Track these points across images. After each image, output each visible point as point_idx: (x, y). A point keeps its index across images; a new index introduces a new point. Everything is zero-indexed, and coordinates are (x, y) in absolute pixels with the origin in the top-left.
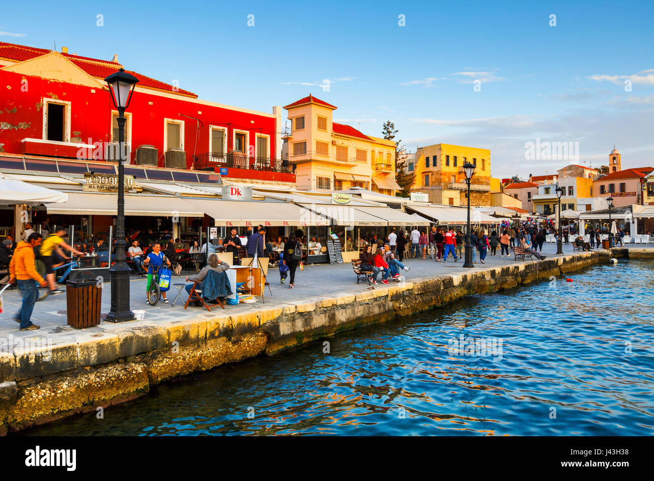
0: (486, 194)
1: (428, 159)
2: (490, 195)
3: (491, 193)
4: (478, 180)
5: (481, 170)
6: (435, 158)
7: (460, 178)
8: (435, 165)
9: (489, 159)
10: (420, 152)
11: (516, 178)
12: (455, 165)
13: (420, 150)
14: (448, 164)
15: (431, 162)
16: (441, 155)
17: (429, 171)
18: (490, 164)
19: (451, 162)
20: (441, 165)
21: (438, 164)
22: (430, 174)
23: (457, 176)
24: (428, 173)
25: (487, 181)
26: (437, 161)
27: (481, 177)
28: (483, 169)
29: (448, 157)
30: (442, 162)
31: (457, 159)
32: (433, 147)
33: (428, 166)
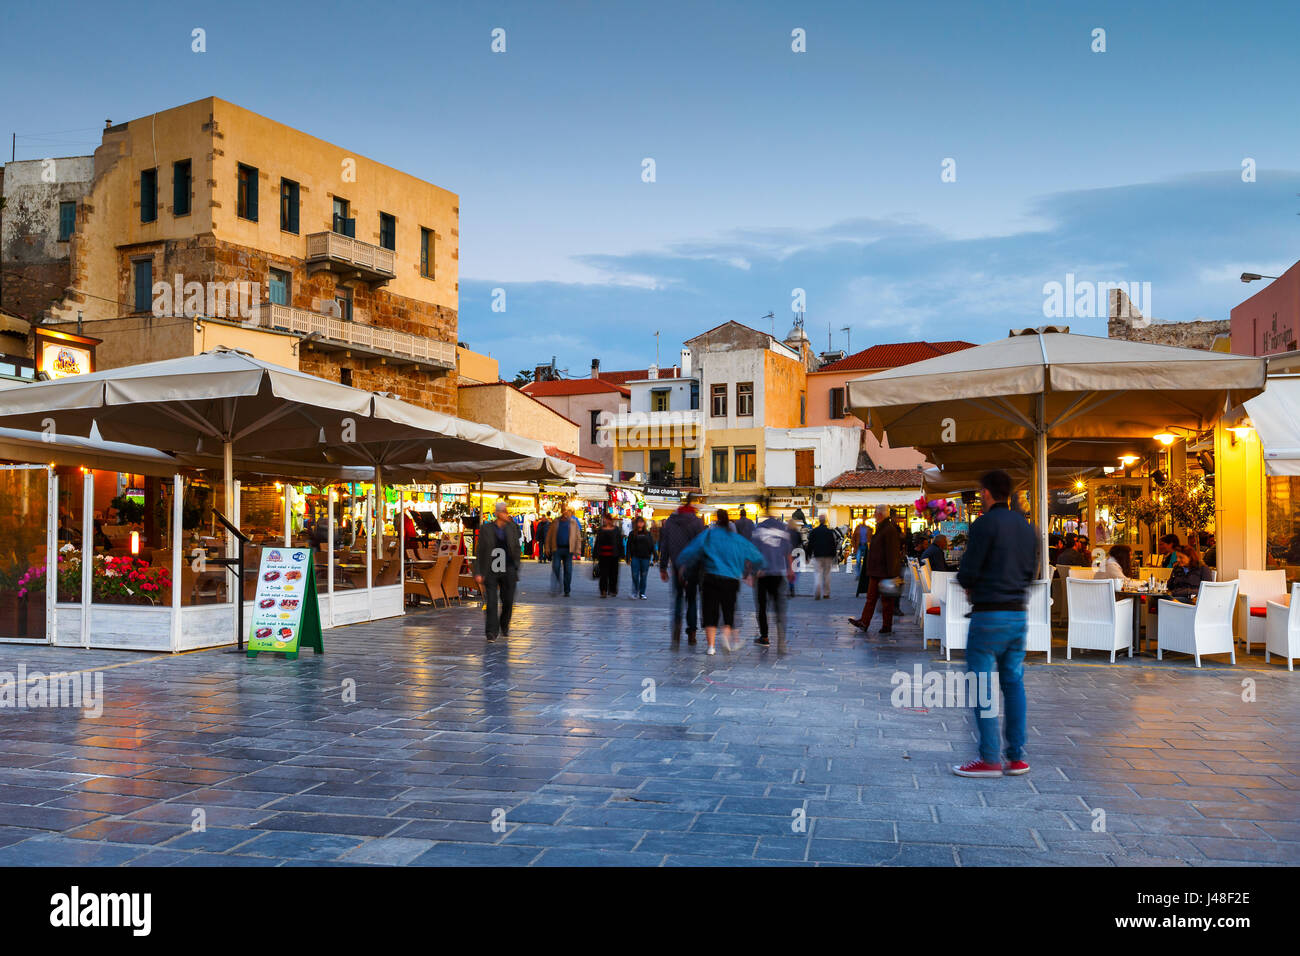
0: (437, 383)
1: (149, 178)
2: (453, 390)
3: (461, 387)
4: (403, 314)
5: (417, 273)
6: (183, 170)
7: (314, 291)
8: (182, 207)
9: (455, 233)
10: (117, 144)
11: (549, 369)
12: (290, 222)
13: (115, 137)
14: (248, 208)
15: (166, 195)
16: (210, 158)
17: (158, 237)
18: (456, 256)
19: (270, 204)
20: (213, 204)
21: (195, 203)
22: (159, 252)
23: (299, 281)
24: (147, 251)
25: (442, 326)
26: (194, 187)
27: (417, 306)
28: (427, 270)
29: (248, 176)
30: (217, 194)
31: (302, 196)
32: (172, 120)
33: (149, 212)
